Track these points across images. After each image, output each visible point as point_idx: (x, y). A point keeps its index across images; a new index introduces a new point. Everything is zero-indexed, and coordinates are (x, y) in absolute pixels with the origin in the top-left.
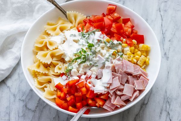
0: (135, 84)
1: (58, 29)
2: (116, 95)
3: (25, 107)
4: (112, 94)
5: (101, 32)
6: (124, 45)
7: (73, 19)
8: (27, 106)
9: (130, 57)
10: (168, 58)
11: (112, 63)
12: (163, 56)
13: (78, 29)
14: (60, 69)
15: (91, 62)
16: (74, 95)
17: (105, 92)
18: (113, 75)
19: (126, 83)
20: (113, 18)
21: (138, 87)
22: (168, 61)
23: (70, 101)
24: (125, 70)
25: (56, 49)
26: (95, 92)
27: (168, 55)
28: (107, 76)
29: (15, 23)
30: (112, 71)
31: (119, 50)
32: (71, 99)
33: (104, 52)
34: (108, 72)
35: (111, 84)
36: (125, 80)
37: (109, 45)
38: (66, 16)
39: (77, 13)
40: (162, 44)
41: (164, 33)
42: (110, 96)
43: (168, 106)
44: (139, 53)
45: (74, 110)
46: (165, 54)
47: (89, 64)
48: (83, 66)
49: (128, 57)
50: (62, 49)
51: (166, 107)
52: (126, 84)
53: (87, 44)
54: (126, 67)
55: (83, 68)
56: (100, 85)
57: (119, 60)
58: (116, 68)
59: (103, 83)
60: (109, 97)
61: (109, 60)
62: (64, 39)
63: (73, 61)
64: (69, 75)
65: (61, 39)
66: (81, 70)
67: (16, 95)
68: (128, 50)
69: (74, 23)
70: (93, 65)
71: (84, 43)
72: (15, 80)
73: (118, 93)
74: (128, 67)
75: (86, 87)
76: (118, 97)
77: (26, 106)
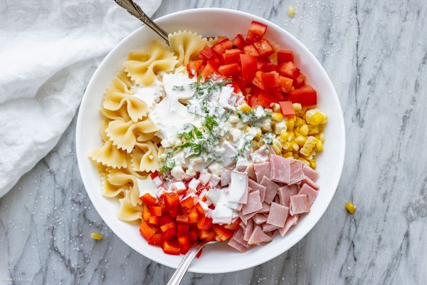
0: (292, 203)
1: (150, 71)
2: (253, 224)
3: (82, 216)
4: (246, 223)
5: (233, 89)
6: (276, 116)
7: (181, 48)
8: (87, 217)
9: (287, 141)
10: (363, 121)
11: (250, 158)
12: (354, 117)
13: (189, 70)
14: (150, 161)
15: (210, 156)
16: (174, 220)
17: (233, 219)
18: (250, 185)
19: (274, 201)
20: (259, 53)
21: (296, 210)
22: (363, 129)
23: (166, 232)
24: (273, 178)
25: (144, 118)
26: (214, 222)
27: (364, 115)
28: (238, 187)
29: (67, 35)
30: (250, 177)
31: (265, 129)
32: (169, 230)
33: (236, 132)
34: (241, 180)
35: (244, 206)
36: (273, 195)
37: (246, 119)
38: (168, 42)
39: (190, 32)
40: (354, 90)
41: (361, 65)
42: (243, 226)
43: (353, 229)
44: (305, 128)
45: (174, 249)
46: (358, 113)
47: (206, 159)
48: (195, 162)
49: (283, 143)
50: (155, 122)
51: (350, 230)
52: (273, 204)
53: (205, 115)
54: (277, 172)
55: (194, 166)
56: (224, 205)
57: (263, 154)
58: (257, 174)
59: (230, 202)
60: (240, 226)
61: (245, 154)
62: (161, 95)
63: (176, 149)
64: (167, 177)
65: (156, 94)
66: (190, 168)
67: (67, 190)
68: (283, 128)
69: (182, 56)
70: (214, 161)
71: (200, 112)
72: (66, 157)
73: (259, 221)
74: (280, 171)
75: (198, 212)
76: (257, 229)
77: (85, 215)
